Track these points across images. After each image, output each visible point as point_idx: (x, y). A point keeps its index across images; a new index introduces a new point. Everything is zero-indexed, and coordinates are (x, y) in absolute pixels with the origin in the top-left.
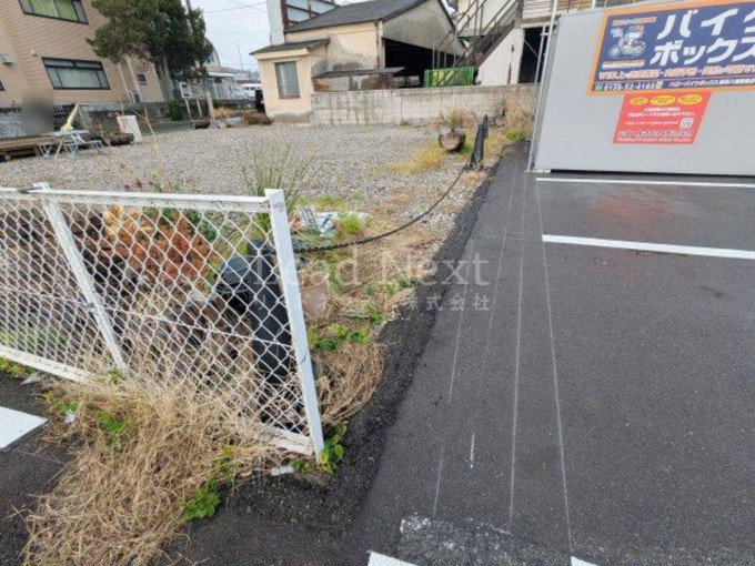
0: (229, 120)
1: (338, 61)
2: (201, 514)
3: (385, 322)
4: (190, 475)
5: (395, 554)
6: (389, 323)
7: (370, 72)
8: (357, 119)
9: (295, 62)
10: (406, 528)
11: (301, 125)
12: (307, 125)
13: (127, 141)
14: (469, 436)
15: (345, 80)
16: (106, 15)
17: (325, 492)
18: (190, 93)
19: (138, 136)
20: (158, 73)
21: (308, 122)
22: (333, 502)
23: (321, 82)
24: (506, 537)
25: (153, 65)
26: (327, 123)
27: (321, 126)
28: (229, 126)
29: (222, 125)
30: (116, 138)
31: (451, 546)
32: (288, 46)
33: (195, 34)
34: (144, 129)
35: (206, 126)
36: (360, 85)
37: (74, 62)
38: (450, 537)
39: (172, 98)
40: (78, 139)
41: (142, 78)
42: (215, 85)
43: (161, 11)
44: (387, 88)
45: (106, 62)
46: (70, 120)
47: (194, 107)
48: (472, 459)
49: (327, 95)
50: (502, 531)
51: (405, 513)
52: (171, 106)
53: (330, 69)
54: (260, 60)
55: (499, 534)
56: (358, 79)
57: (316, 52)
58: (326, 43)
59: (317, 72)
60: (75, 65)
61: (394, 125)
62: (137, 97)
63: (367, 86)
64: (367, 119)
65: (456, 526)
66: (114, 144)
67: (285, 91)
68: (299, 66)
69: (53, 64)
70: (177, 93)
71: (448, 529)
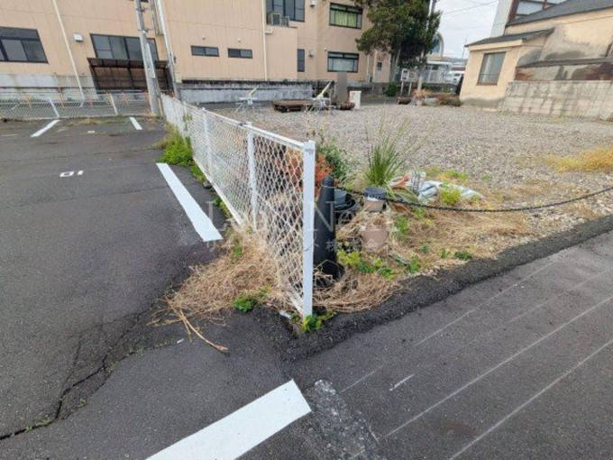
0: (426, 100)
1: (554, 51)
2: (241, 308)
3: (418, 274)
4: (248, 289)
5: (303, 391)
6: (421, 276)
7: (590, 62)
8: (552, 110)
9: (505, 52)
10: (319, 384)
11: (487, 109)
12: (493, 110)
13: (349, 108)
14: (408, 373)
15: (555, 69)
16: (373, 21)
17: (295, 337)
18: (408, 77)
19: (358, 106)
20: (391, 62)
21: (496, 107)
22: (293, 343)
23: (524, 71)
24: (373, 439)
25: (390, 56)
26: (515, 110)
27: (507, 113)
28: (424, 104)
29: (419, 103)
30: (344, 105)
31: (335, 413)
32: (505, 38)
33: (429, 31)
34: (363, 101)
35: (407, 103)
36: (569, 76)
37: (344, 54)
38: (339, 409)
39: (393, 80)
40: (323, 104)
41: (380, 65)
42: (431, 71)
43: (410, 15)
44: (605, 79)
45: (362, 54)
46: (323, 91)
47: (406, 88)
48: (396, 386)
49: (526, 84)
50: (374, 435)
51: (326, 379)
52: (390, 86)
53: (542, 58)
54: (471, 52)
55: (370, 434)
56: (571, 69)
57: (532, 43)
58: (548, 33)
59: (524, 62)
60: (344, 56)
61: (598, 120)
62: (371, 78)
63: (578, 76)
64: (563, 110)
65: (348, 407)
66: (342, 109)
67: (484, 79)
68: (507, 57)
69: (333, 56)
70: (398, 77)
71: (341, 405)
